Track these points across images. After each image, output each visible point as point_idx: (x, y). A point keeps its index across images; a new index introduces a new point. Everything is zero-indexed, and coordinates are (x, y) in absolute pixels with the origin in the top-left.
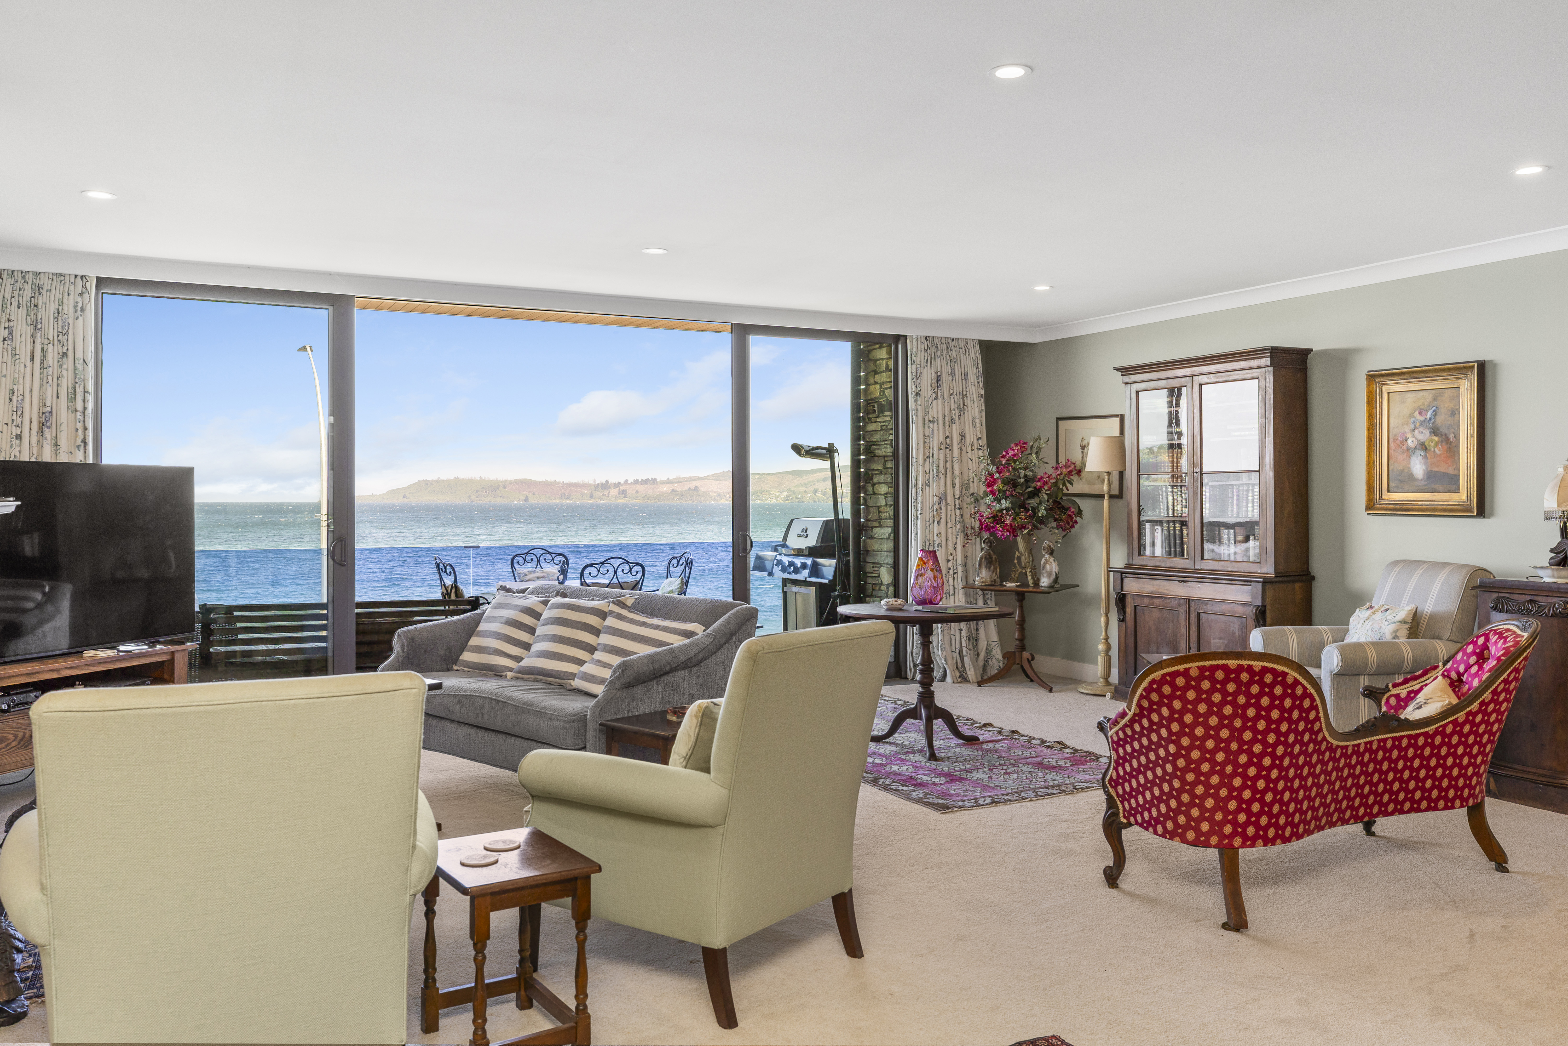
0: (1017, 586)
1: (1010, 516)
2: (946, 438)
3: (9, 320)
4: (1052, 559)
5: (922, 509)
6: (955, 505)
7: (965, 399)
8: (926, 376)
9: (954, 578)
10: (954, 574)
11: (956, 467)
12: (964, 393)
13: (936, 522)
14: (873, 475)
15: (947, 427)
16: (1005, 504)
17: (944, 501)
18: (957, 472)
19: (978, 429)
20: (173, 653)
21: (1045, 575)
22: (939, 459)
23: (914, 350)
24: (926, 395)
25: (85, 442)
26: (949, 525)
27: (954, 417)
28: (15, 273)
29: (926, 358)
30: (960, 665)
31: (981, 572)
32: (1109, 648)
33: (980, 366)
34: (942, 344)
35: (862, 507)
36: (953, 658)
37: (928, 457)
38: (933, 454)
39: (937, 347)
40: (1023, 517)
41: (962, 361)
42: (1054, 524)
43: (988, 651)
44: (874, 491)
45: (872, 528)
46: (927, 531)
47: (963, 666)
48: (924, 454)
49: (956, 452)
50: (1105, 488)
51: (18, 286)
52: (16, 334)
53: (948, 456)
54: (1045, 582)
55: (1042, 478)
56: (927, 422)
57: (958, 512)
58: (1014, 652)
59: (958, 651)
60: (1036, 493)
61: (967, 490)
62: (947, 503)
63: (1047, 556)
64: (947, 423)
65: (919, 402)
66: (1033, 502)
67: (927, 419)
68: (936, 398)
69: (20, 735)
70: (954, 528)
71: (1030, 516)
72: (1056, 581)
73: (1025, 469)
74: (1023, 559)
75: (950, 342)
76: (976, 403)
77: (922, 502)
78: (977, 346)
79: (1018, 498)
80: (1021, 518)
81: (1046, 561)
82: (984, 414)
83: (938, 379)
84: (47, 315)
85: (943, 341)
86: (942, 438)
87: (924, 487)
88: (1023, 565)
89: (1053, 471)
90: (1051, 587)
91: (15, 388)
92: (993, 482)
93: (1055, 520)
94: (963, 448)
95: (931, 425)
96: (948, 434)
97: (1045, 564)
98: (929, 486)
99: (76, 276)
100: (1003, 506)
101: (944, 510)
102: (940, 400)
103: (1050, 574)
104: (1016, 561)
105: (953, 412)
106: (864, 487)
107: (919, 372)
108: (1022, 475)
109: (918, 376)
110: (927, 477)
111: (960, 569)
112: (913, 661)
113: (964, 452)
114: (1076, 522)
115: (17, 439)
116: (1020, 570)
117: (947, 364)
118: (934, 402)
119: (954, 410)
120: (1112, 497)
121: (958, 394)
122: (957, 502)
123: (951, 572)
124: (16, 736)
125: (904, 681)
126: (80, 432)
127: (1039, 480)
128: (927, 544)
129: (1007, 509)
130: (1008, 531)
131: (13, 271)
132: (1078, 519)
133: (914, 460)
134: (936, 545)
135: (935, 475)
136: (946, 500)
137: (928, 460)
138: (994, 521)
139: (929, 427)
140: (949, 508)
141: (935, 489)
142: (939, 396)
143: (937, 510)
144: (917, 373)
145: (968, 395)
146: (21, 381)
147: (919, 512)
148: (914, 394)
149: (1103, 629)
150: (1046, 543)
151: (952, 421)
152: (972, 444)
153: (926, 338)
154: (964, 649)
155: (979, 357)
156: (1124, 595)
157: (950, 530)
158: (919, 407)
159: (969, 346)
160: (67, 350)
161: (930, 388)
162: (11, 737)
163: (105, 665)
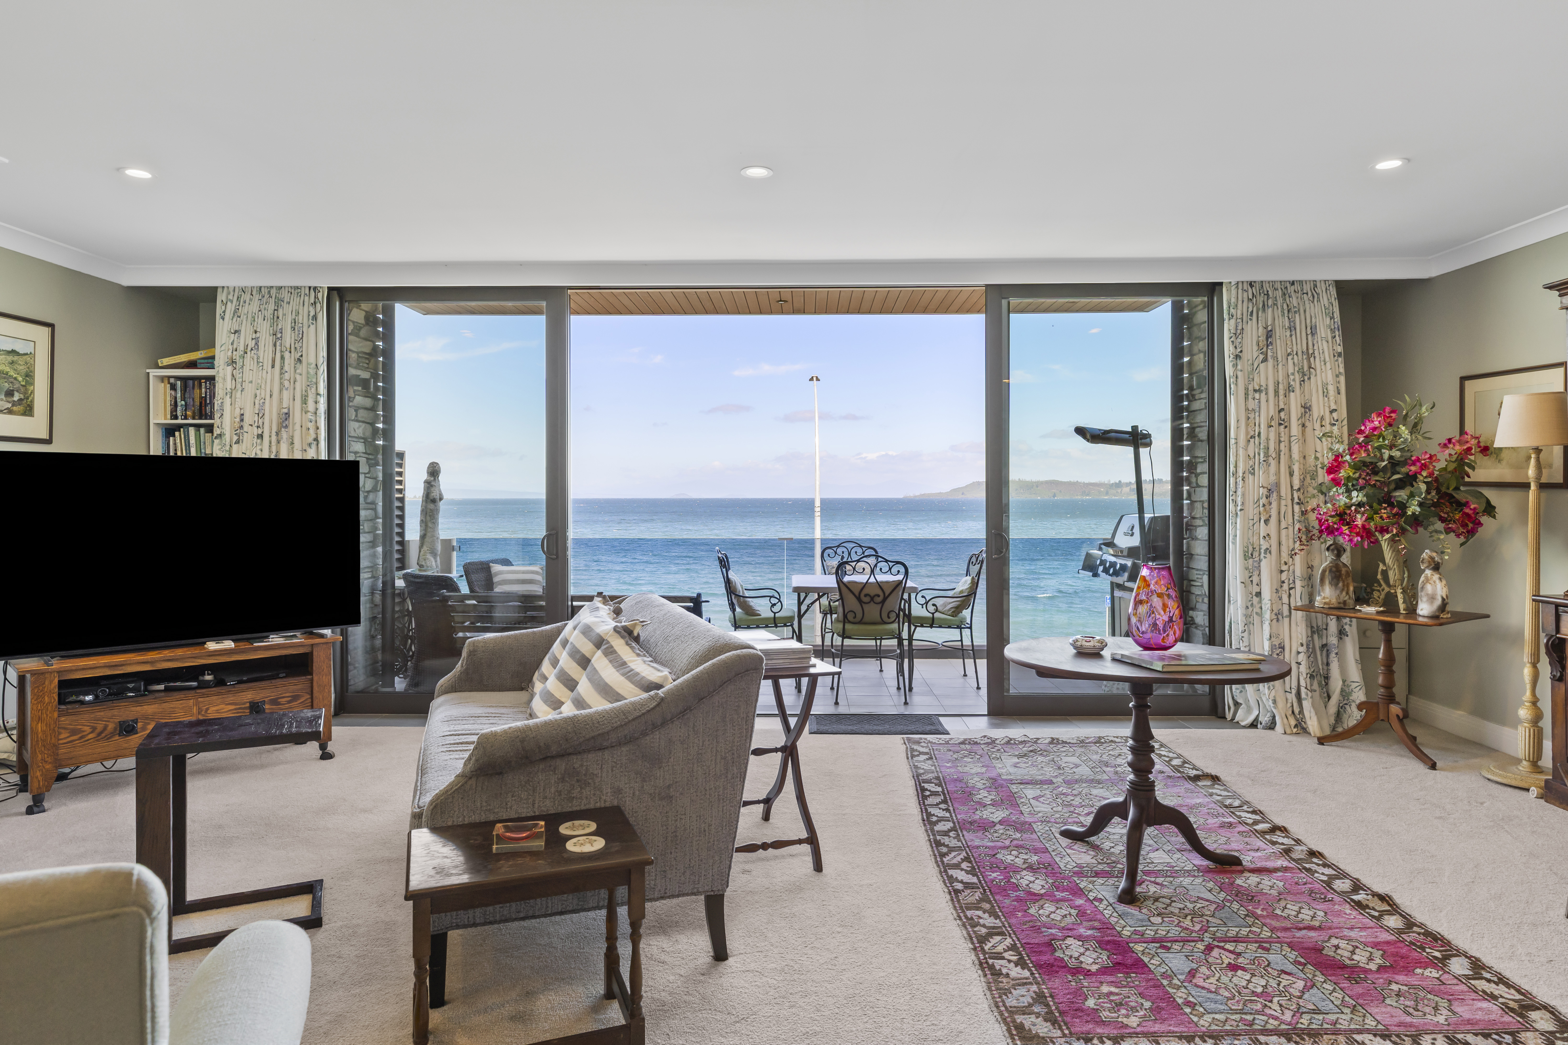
0: (1378, 613)
1: (1363, 514)
2: (1280, 411)
3: (256, 332)
4: (1436, 577)
5: (1243, 504)
6: (1293, 499)
7: (1312, 359)
8: (1249, 332)
9: (1290, 595)
10: (1290, 589)
11: (1295, 448)
12: (1311, 351)
13: (1262, 521)
14: (1197, 463)
15: (1281, 397)
16: (1357, 497)
17: (1275, 494)
18: (1296, 455)
19: (1332, 398)
20: (312, 645)
21: (1425, 599)
22: (1268, 439)
23: (1233, 300)
24: (1250, 357)
25: (316, 440)
26: (1283, 525)
27: (1292, 383)
28: (263, 289)
29: (1250, 310)
30: (1297, 711)
31: (1323, 590)
32: (1537, 717)
33: (1337, 315)
34: (1276, 289)
35: (1185, 502)
36: (1287, 699)
37: (1253, 437)
38: (1259, 434)
39: (1268, 295)
40: (1385, 516)
41: (1308, 309)
42: (1440, 526)
43: (1345, 694)
44: (1197, 483)
45: (1196, 527)
46: (1251, 532)
47: (1301, 711)
48: (1247, 433)
49: (1295, 429)
50: (1531, 472)
51: (264, 300)
52: (261, 345)
53: (1282, 435)
54: (1424, 609)
55: (1418, 460)
56: (1251, 393)
57: (1297, 508)
58: (1377, 703)
59: (1294, 691)
60: (1409, 480)
61: (1313, 478)
62: (1280, 497)
63: (1428, 572)
64: (1281, 392)
65: (1239, 367)
66: (1401, 495)
67: (1251, 388)
68: (1265, 360)
69: (100, 727)
70: (1291, 529)
71: (1395, 515)
72: (1443, 607)
73: (1391, 447)
74: (1391, 574)
75: (1288, 287)
76: (1328, 364)
77: (1243, 495)
78: (1333, 291)
79: (1379, 488)
80: (1381, 517)
81: (1427, 580)
82: (1342, 379)
83: (1269, 334)
84: (286, 324)
85: (1278, 285)
86: (1272, 412)
87: (1246, 475)
88: (1391, 582)
89: (1438, 449)
90: (1434, 617)
91: (258, 392)
92: (1337, 467)
93: (1442, 520)
94: (1307, 424)
95: (1257, 396)
96: (1282, 406)
97: (1424, 584)
98: (1253, 474)
99: (310, 288)
100: (1354, 500)
101: (1274, 505)
102: (1270, 362)
103: (1432, 598)
104: (1379, 577)
105: (1292, 377)
106: (1188, 478)
107: (1240, 327)
108: (1386, 456)
109: (1238, 334)
110: (1251, 463)
111: (1298, 584)
112: (1233, 698)
113: (1309, 430)
114: (1480, 524)
115: (258, 438)
116: (1387, 589)
117: (1283, 315)
118: (1262, 366)
119: (1293, 374)
120: (1543, 486)
121: (1300, 353)
122: (1296, 495)
123: (1286, 587)
124: (94, 729)
125: (1220, 722)
126: (312, 431)
127: (1414, 463)
128: (1251, 549)
129: (1360, 505)
130: (1358, 534)
131: (260, 287)
132: (1484, 519)
133: (1233, 441)
134: (1262, 551)
135: (1262, 459)
136: (1279, 492)
137: (1252, 440)
138: (1340, 520)
139: (1254, 399)
140: (1283, 503)
141: (1262, 478)
142: (1269, 358)
143: (1264, 505)
144: (1236, 329)
145: (1316, 353)
146: (263, 386)
147: (1239, 508)
148: (1232, 356)
149: (1528, 687)
150: (1426, 554)
151: (1290, 389)
152: (1322, 418)
153: (1251, 284)
154: (1303, 690)
155: (1336, 304)
156: (1563, 640)
157: (1284, 532)
158: (1239, 374)
159: (1319, 290)
160: (302, 356)
161: (1255, 348)
162: (87, 729)
163: (217, 658)
